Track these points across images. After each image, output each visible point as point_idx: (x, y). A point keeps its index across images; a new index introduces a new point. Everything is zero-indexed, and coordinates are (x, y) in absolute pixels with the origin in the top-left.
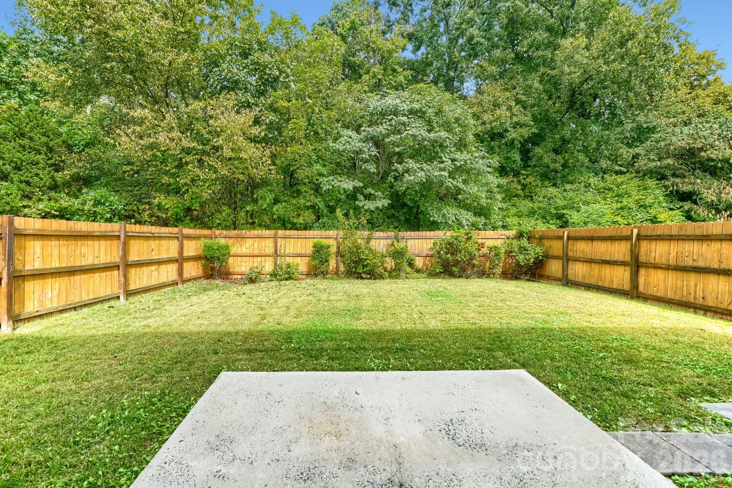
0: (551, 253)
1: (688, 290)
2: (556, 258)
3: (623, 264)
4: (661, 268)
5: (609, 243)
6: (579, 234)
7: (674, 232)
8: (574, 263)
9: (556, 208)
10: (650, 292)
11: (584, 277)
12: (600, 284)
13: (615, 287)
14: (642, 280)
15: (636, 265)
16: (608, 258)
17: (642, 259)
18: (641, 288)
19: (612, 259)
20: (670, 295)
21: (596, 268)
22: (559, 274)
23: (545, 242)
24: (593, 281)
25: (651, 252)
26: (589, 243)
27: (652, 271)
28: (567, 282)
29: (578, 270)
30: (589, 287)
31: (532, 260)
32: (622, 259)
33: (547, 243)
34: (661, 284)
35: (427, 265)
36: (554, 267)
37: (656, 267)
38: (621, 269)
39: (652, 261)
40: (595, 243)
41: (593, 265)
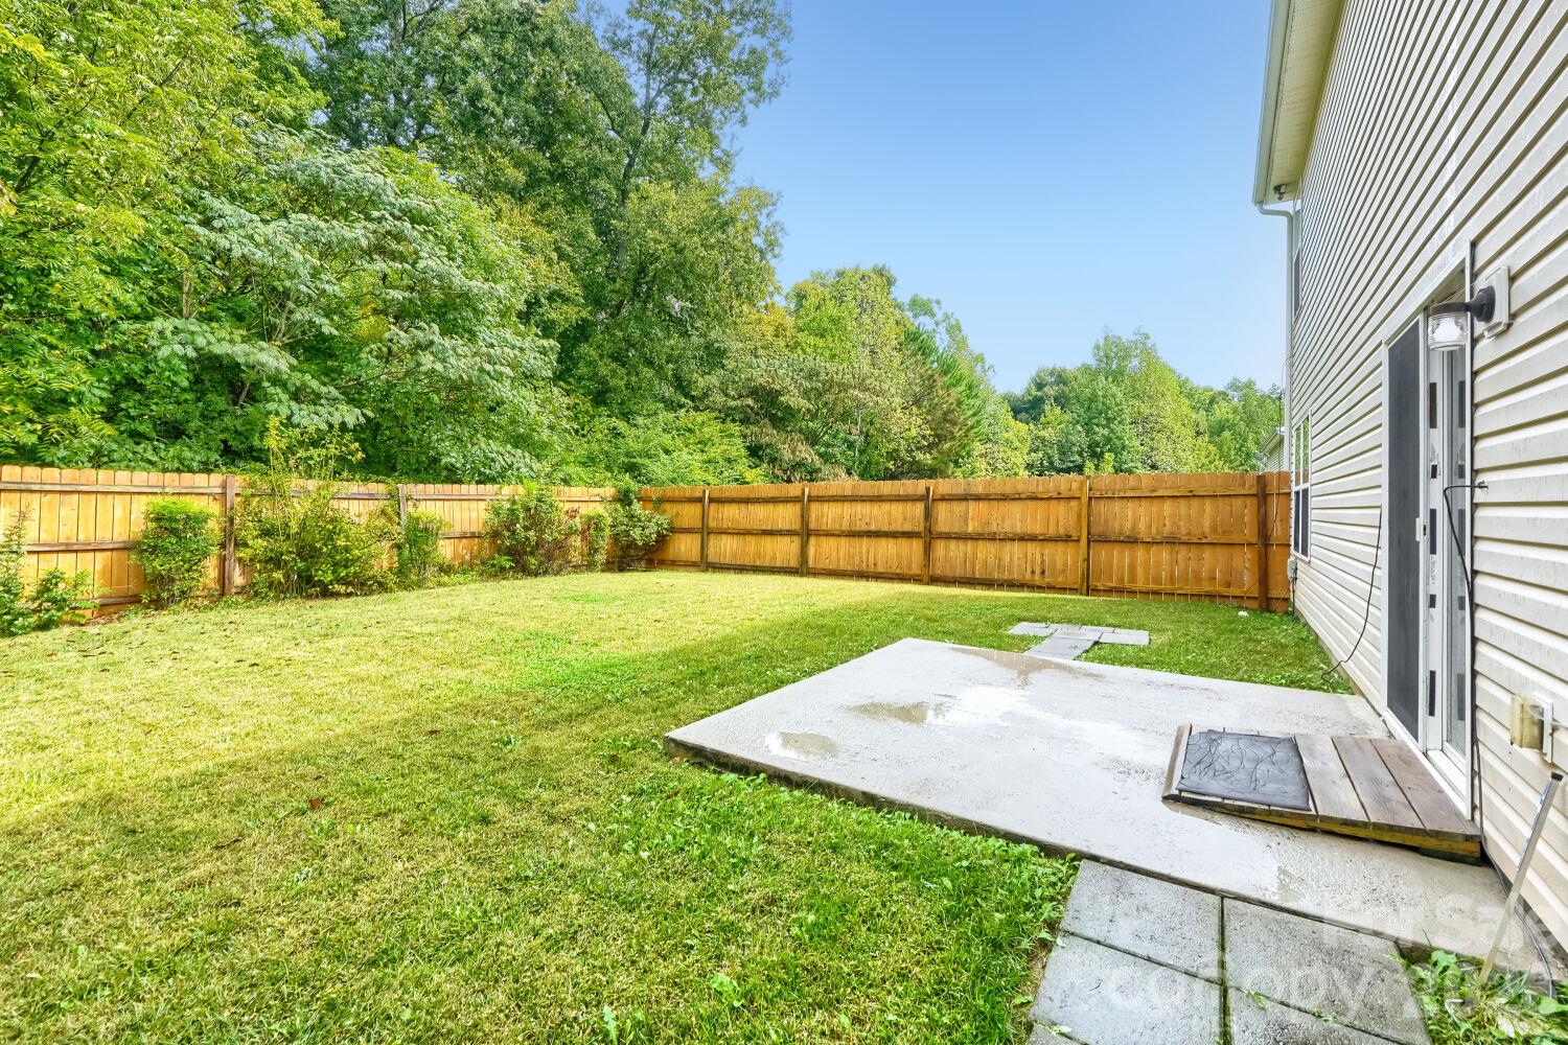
0: (678, 525)
1: (861, 557)
2: (689, 531)
3: (790, 533)
4: (833, 535)
5: (771, 506)
6: (727, 495)
7: (848, 492)
8: (719, 537)
9: (628, 455)
10: (821, 566)
11: (734, 556)
12: (758, 563)
13: (778, 565)
14: (811, 551)
15: (806, 533)
16: (769, 528)
17: (812, 526)
18: (811, 563)
19: (775, 528)
20: (843, 566)
21: (752, 540)
22: (695, 556)
23: (667, 506)
24: (748, 562)
25: (822, 516)
26: (743, 506)
27: (824, 539)
28: (706, 565)
29: (724, 547)
30: (741, 569)
31: (654, 536)
32: (787, 527)
33: (669, 508)
34: (834, 554)
35: (463, 558)
36: (685, 546)
37: (829, 534)
38: (786, 540)
39: (824, 528)
40: (751, 507)
41: (748, 538)
